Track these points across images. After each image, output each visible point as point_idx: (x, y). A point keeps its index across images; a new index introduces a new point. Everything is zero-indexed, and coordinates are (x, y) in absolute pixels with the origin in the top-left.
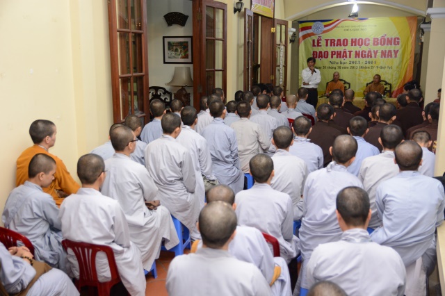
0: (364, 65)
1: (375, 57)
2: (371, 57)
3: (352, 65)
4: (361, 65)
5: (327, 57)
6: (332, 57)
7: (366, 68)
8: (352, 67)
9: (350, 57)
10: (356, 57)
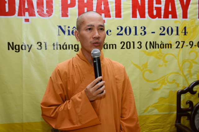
0: (160, 40)
1: (185, 16)
2: (174, 16)
3: (125, 38)
4: (150, 38)
5: (50, 12)
6: (65, 14)
7: (163, 46)
8: (127, 45)
9: (118, 15)
10: (134, 16)
